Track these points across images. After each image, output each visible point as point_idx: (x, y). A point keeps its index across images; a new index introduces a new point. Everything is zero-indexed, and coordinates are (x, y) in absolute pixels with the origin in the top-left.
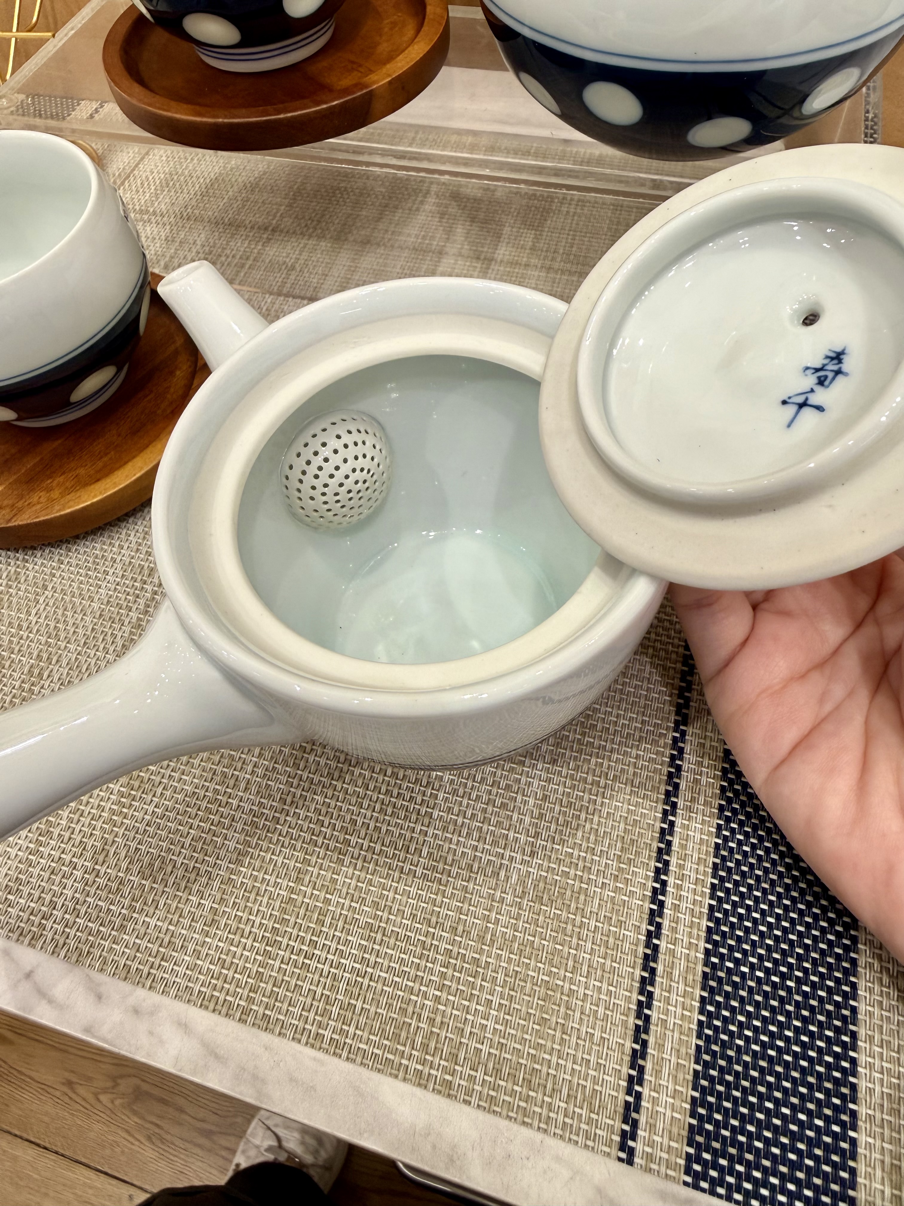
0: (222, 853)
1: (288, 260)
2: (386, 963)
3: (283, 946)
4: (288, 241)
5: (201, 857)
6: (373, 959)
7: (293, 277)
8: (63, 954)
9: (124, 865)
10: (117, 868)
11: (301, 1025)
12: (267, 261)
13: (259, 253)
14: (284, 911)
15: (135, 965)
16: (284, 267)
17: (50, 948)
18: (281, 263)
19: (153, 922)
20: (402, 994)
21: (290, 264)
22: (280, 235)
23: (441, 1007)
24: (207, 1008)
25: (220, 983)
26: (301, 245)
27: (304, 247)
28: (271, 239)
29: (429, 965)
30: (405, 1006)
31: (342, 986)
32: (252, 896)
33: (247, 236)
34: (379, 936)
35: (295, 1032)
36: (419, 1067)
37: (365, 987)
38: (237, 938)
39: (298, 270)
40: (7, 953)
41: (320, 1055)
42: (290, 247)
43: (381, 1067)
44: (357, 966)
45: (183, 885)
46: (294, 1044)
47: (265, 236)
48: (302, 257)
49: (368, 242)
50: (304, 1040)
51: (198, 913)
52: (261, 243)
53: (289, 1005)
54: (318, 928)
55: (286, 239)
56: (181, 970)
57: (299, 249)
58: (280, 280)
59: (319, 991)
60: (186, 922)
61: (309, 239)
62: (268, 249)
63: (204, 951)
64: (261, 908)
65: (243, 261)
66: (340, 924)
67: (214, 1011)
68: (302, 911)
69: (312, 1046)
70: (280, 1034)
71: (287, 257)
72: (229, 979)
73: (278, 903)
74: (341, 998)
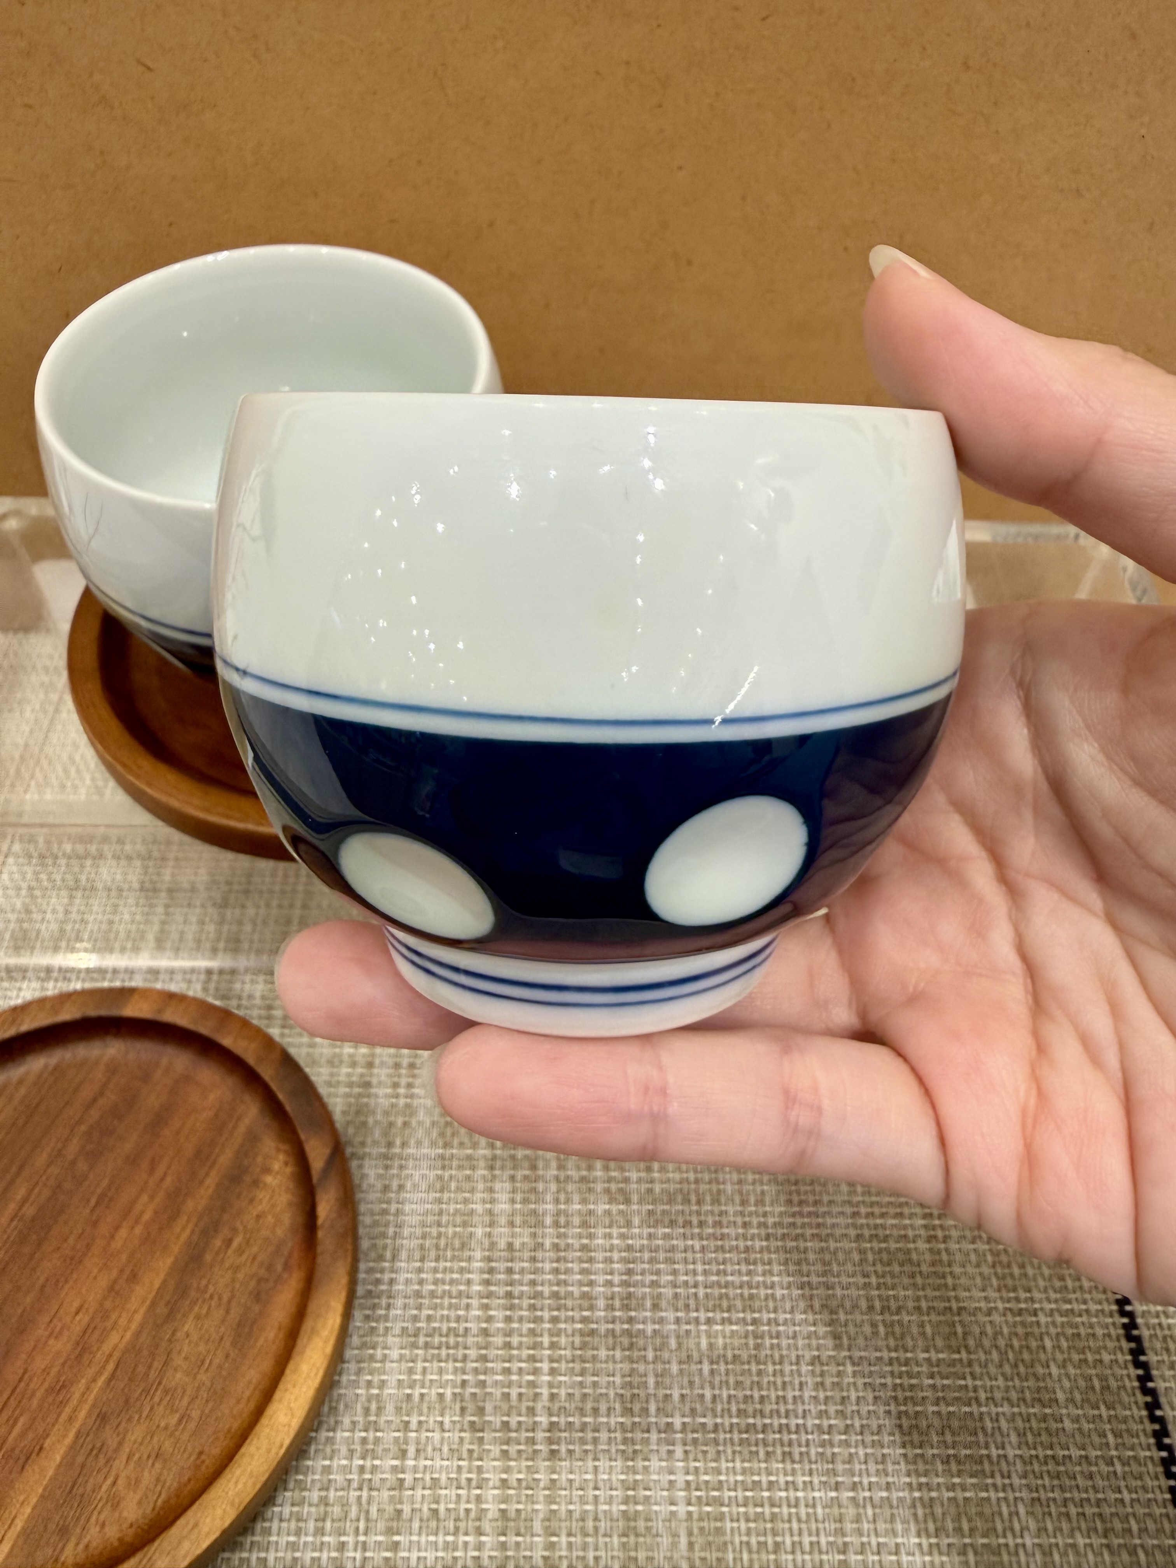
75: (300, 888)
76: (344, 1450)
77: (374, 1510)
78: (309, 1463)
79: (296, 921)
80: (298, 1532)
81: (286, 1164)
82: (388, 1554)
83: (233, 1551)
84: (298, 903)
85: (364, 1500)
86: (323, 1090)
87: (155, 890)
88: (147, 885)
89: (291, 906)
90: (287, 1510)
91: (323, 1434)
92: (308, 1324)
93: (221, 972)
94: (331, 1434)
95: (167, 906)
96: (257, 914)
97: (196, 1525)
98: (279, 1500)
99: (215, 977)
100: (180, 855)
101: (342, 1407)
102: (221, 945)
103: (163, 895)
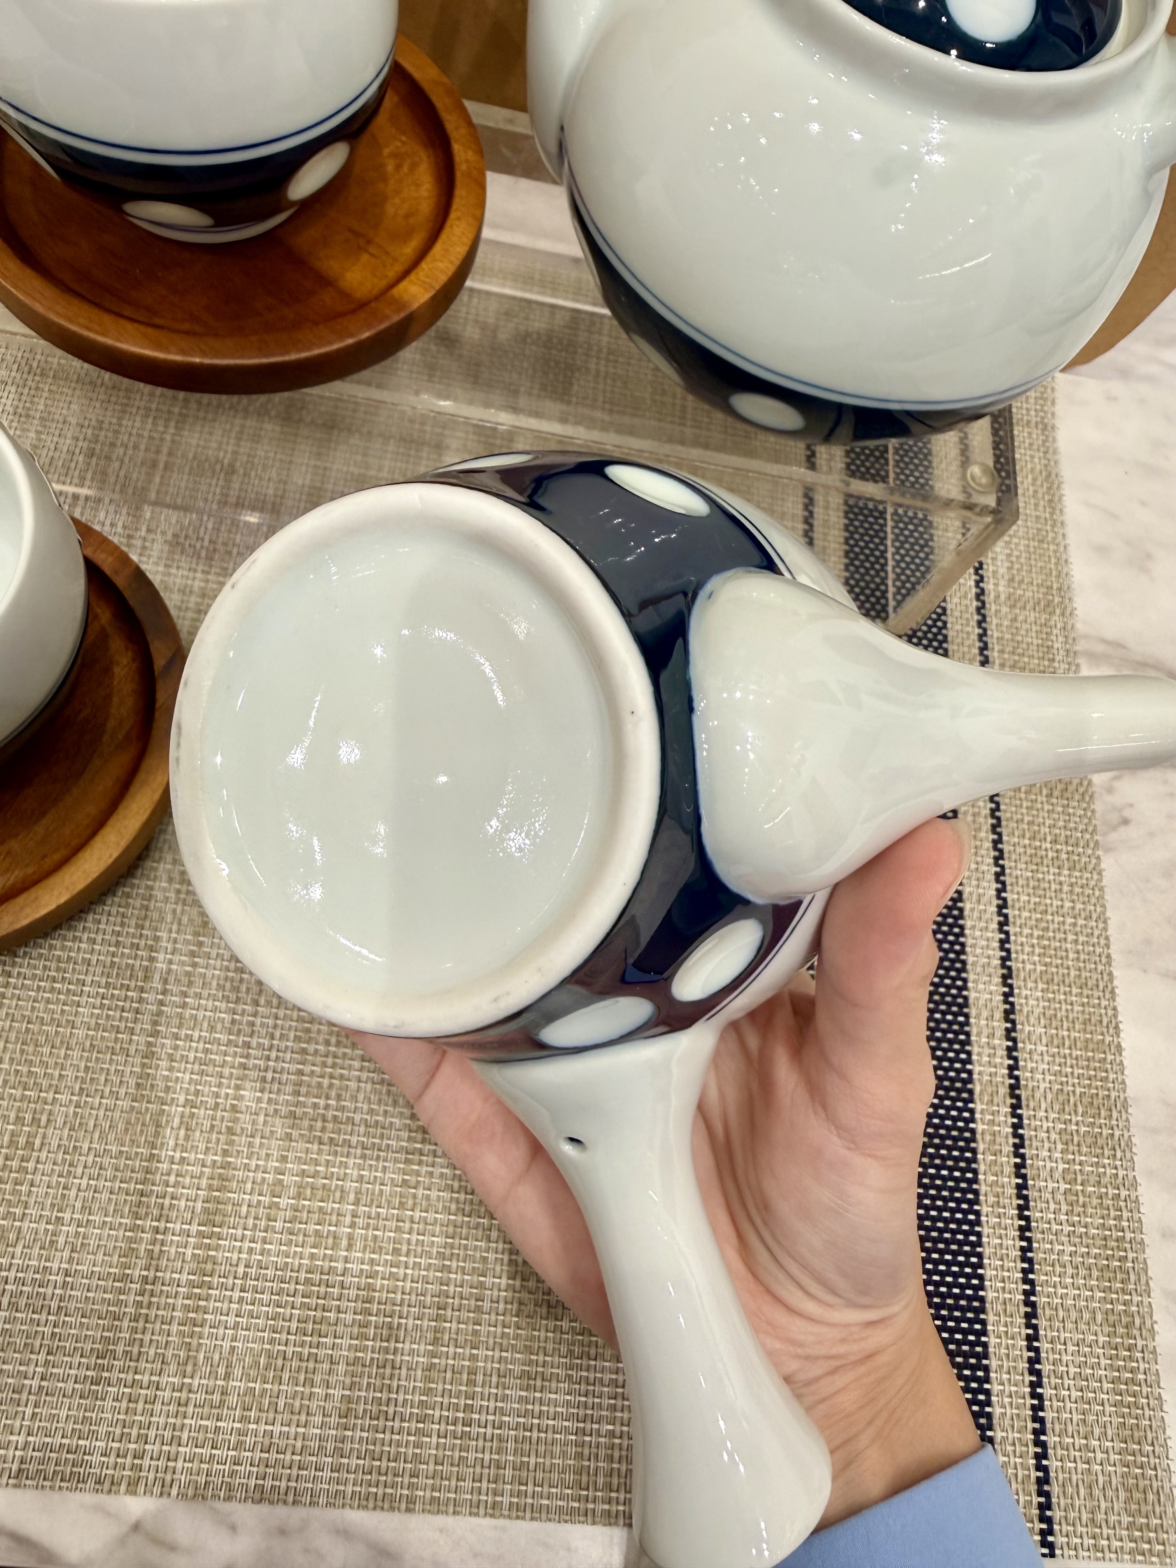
0: (340, 1329)
1: (221, 455)
2: (552, 1410)
3: (436, 1420)
4: (214, 420)
5: (315, 1339)
6: (537, 1408)
7: (236, 485)
8: (174, 1492)
9: (221, 1371)
10: (213, 1375)
11: (475, 1498)
12: (191, 455)
13: (173, 441)
14: (428, 1379)
15: (268, 1483)
16: (218, 467)
17: (157, 1490)
18: (213, 460)
19: (277, 1429)
20: (574, 1438)
21: (226, 461)
22: (199, 410)
23: (617, 1441)
24: (366, 1507)
25: (374, 1477)
26: (237, 429)
27: (241, 432)
28: (186, 416)
29: (597, 1400)
30: (579, 1450)
31: (511, 1445)
32: (388, 1371)
33: (148, 409)
34: (539, 1383)
35: (471, 1506)
36: (606, 1507)
37: (534, 1441)
38: (381, 1423)
39: (241, 471)
40: (99, 1509)
41: (501, 1522)
42: (220, 432)
43: (568, 1518)
44: (522, 1420)
45: (302, 1377)
46: (473, 1519)
47: (176, 410)
48: (242, 450)
49: (332, 428)
50: (482, 1511)
51: (329, 1406)
52: (172, 424)
53: (458, 1480)
54: (470, 1389)
55: (210, 416)
56: (326, 1474)
57: (233, 435)
58: (218, 491)
59: (487, 1457)
60: (318, 1419)
61: (245, 418)
62: (186, 433)
63: (348, 1446)
64: (401, 1383)
65: (152, 456)
66: (494, 1379)
67: (375, 1508)
68: (449, 1375)
69: (492, 1516)
70: (454, 1513)
71: (219, 449)
72: (383, 1471)
73: (419, 1373)
74: (511, 1458)
75: (168, 437)
76: (165, 877)
77: (185, 920)
78: (136, 881)
79: (161, 465)
80: (122, 925)
81: (133, 660)
82: (195, 948)
83: (69, 929)
84: (165, 450)
85: (178, 911)
86: (173, 612)
87: (27, 416)
88: (19, 410)
89: (158, 452)
90: (114, 910)
91: (149, 864)
92: (141, 776)
93: (87, 498)
94: (155, 865)
95: (38, 432)
96: (125, 454)
97: (36, 898)
98: (109, 902)
99: (81, 502)
100: (53, 388)
101: (166, 847)
102: (89, 475)
103: (36, 422)
